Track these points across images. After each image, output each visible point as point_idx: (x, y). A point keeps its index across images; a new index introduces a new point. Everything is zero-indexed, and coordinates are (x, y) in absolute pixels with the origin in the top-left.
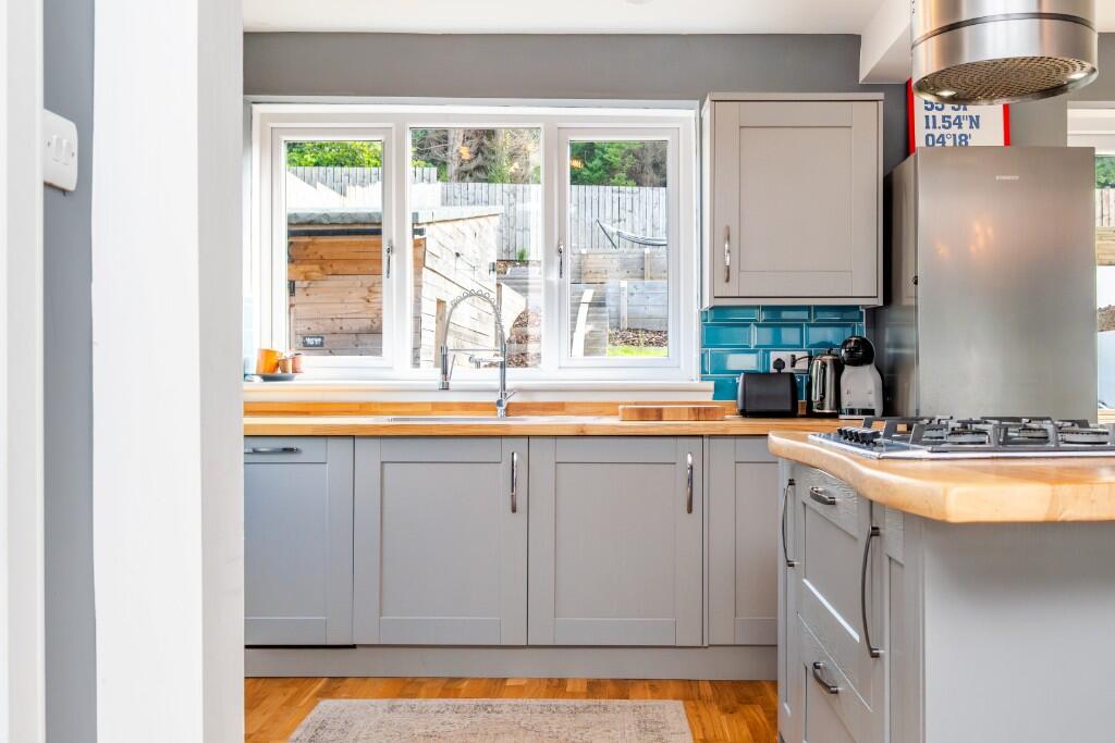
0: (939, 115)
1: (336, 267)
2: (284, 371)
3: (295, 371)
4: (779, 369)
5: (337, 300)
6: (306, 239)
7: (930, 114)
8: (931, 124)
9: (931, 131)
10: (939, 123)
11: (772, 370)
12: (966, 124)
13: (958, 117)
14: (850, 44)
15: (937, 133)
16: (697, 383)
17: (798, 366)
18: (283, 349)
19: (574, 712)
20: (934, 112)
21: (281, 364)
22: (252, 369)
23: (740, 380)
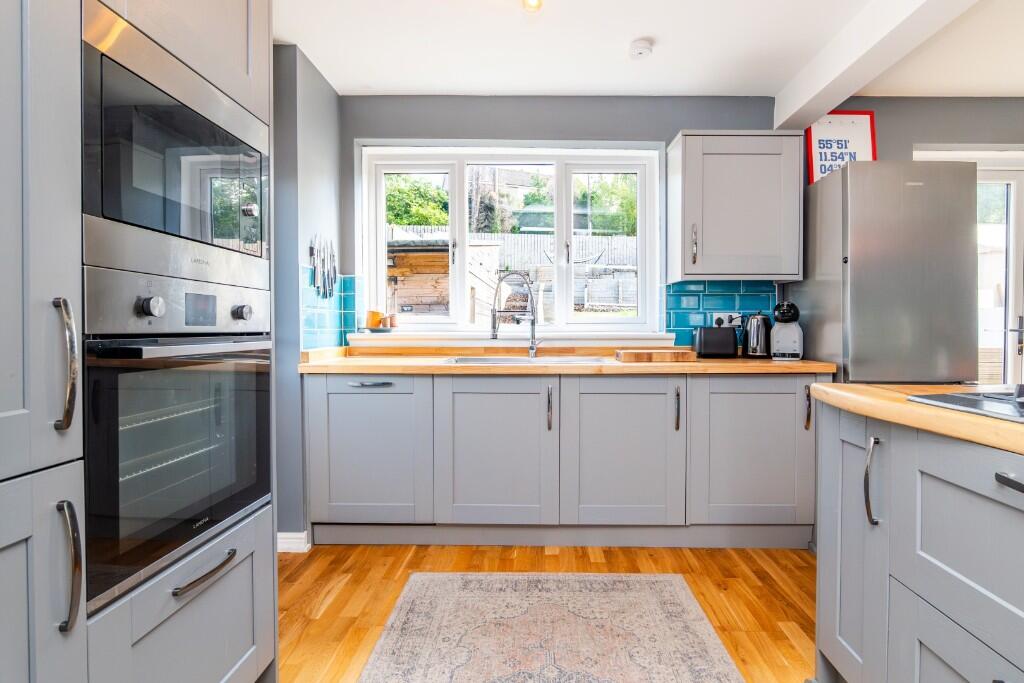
0: (829, 152)
1: (419, 269)
2: (385, 325)
3: (392, 326)
4: (719, 325)
5: (420, 287)
6: (403, 254)
7: (823, 151)
8: (823, 158)
9: (823, 162)
10: (829, 157)
11: (715, 325)
12: (847, 158)
13: (842, 153)
14: (767, 103)
15: (827, 164)
16: (663, 334)
17: (734, 323)
18: (383, 311)
19: (606, 589)
20: (825, 150)
21: (382, 321)
22: (364, 325)
23: (697, 333)
